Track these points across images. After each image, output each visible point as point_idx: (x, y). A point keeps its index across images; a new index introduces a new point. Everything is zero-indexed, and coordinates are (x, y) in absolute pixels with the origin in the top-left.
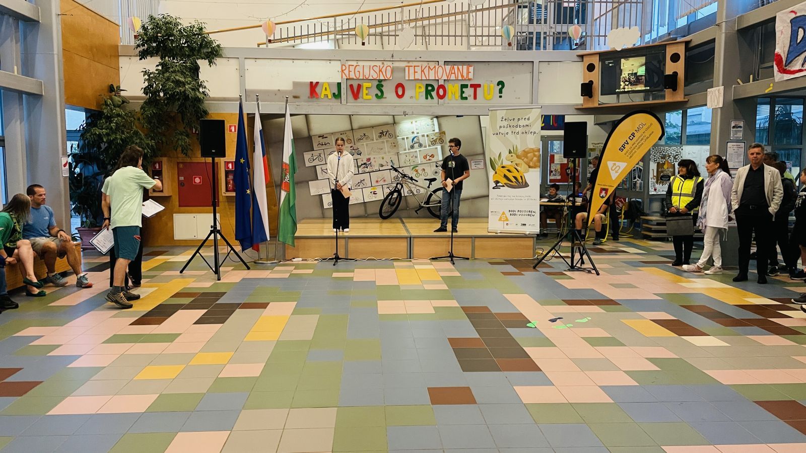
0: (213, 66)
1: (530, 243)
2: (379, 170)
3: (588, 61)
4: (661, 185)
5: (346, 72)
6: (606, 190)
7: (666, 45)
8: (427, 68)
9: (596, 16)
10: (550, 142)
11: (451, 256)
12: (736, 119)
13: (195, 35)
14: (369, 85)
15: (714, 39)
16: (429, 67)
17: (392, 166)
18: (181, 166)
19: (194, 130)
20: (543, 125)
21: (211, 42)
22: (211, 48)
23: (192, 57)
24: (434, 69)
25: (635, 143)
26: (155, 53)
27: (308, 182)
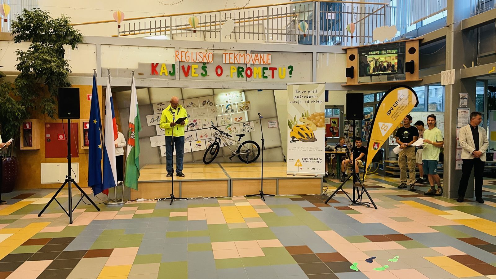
0: (75, 50)
1: (319, 182)
2: (203, 129)
3: (349, 53)
5: (179, 56)
6: (378, 144)
7: (405, 42)
8: (239, 55)
9: (354, 21)
11: (262, 194)
12: (463, 92)
13: (61, 26)
14: (196, 66)
15: (446, 36)
17: (212, 126)
18: (48, 126)
21: (74, 32)
22: (74, 36)
23: (59, 42)
24: (244, 56)
25: (398, 109)
26: (28, 39)
27: (149, 137)
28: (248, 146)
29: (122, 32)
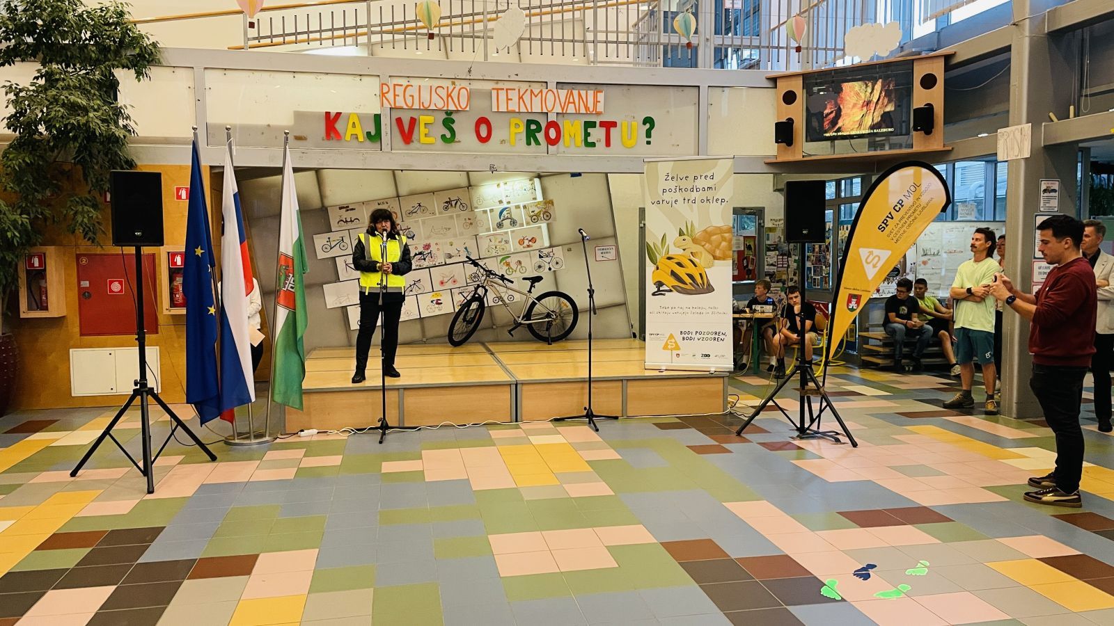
0: (144, 81)
1: (718, 386)
2: (446, 264)
3: (783, 87)
4: (886, 283)
5: (390, 96)
6: (858, 298)
7: (913, 60)
8: (529, 92)
11: (590, 416)
12: (1048, 177)
14: (430, 119)
15: (1010, 46)
16: (531, 90)
17: (467, 257)
18: (84, 261)
19: (108, 196)
21: (140, 38)
22: (141, 49)
23: (104, 63)
24: (540, 94)
25: (903, 217)
26: (31, 55)
27: (321, 285)
28: (551, 303)
29: (255, 39)
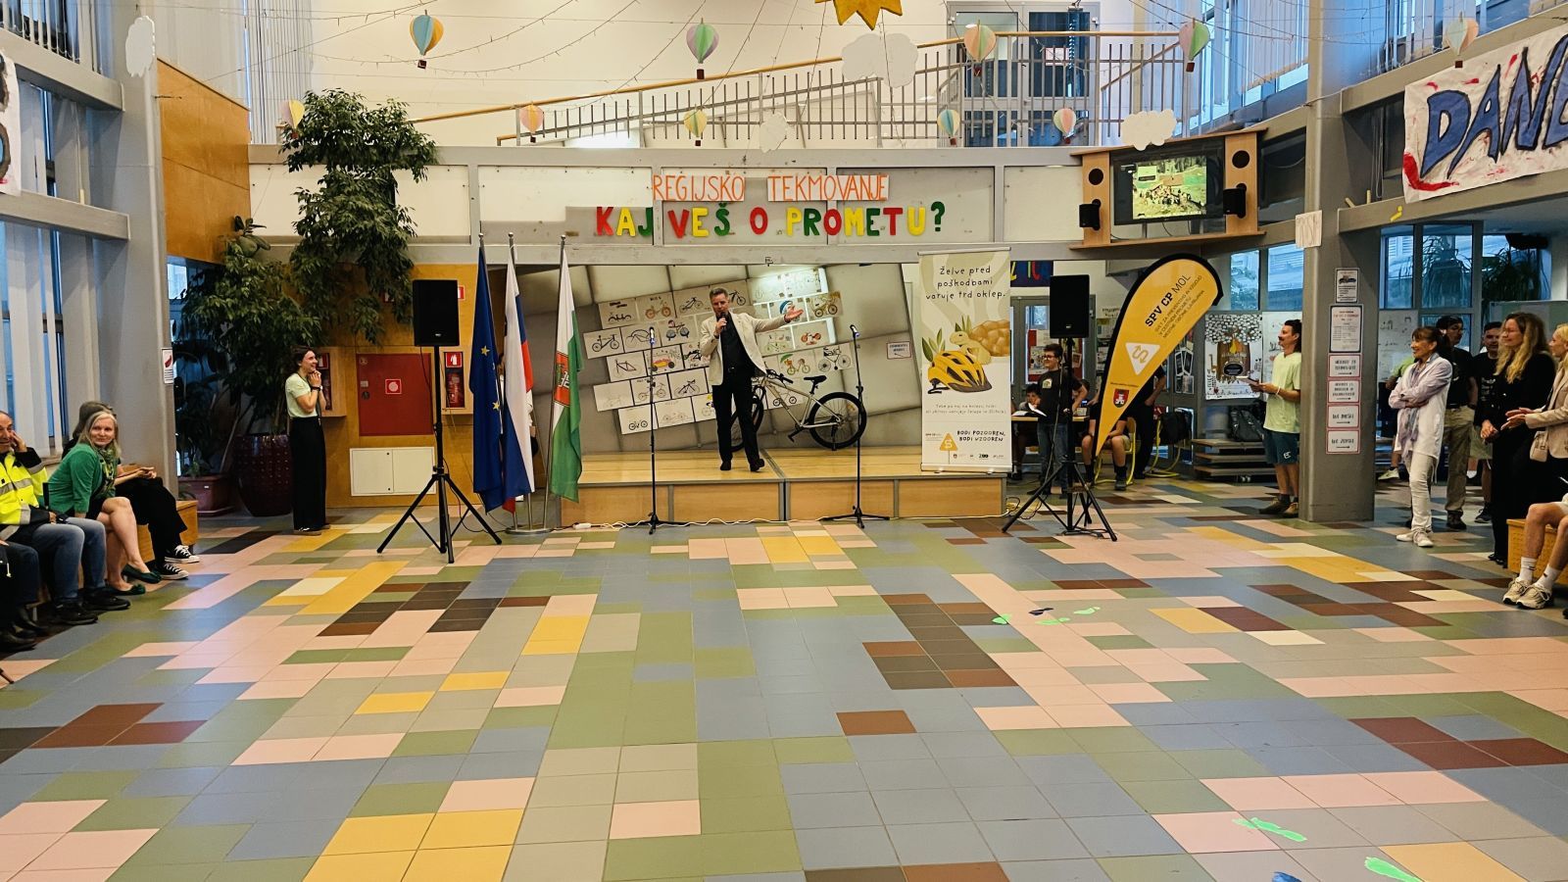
0: (422, 181)
1: (996, 488)
3: (1090, 164)
4: (1226, 382)
5: (662, 188)
6: (1125, 393)
7: (1224, 137)
8: (807, 179)
9: (1103, 81)
10: (1027, 308)
11: (858, 514)
12: (1345, 266)
13: (388, 125)
14: (703, 211)
15: (1305, 129)
16: (810, 178)
18: (364, 362)
19: (387, 297)
20: (1015, 277)
21: (419, 137)
22: (418, 149)
23: (384, 164)
24: (819, 181)
25: (1172, 311)
26: (317, 159)
27: (591, 386)
28: (837, 405)
